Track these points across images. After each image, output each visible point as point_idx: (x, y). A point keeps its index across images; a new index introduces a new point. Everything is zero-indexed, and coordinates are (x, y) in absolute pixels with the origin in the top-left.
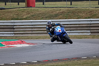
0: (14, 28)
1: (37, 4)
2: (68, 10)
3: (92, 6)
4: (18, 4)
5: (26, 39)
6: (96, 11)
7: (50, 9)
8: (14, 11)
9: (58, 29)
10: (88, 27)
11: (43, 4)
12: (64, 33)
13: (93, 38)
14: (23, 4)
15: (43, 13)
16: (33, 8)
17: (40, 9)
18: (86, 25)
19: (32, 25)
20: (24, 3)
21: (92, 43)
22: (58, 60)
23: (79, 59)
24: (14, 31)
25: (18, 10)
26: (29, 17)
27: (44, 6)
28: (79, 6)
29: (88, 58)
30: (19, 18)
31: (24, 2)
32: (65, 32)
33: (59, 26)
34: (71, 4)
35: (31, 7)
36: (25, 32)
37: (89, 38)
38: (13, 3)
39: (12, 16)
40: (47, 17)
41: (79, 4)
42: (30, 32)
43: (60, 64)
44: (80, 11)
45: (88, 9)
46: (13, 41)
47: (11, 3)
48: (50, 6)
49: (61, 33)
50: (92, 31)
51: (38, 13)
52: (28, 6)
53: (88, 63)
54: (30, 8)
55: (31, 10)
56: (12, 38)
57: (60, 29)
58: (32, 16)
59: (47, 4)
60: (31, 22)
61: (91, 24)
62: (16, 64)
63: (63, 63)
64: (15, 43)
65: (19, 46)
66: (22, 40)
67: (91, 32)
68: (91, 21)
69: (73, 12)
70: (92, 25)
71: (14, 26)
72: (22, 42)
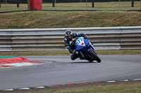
0: (11, 40)
1: (44, 6)
2: (88, 15)
3: (123, 9)
4: (18, 6)
5: (29, 55)
6: (129, 15)
7: (63, 13)
8: (11, 16)
9: (81, 42)
10: (117, 38)
11: (53, 6)
12: (88, 47)
13: (124, 53)
14: (25, 6)
15: (54, 19)
16: (38, 12)
17: (48, 13)
18: (114, 36)
19: (38, 36)
20: (27, 5)
21: (122, 60)
22: (75, 85)
23: (103, 83)
24: (12, 44)
25: (17, 15)
26: (33, 25)
27: (54, 9)
28: (104, 9)
29: (118, 82)
30: (19, 25)
31: (26, 3)
32: (90, 46)
33: (82, 38)
34: (93, 6)
35: (36, 10)
36: (27, 46)
37: (118, 53)
38: (11, 5)
39: (8, 22)
40: (58, 25)
41: (104, 6)
42: (35, 46)
43: (77, 90)
44: (106, 16)
45: (118, 13)
46: (10, 58)
47: (8, 5)
48: (63, 9)
49: (85, 48)
50: (122, 44)
51: (46, 18)
52: (32, 8)
53: (116, 90)
54: (35, 12)
55: (36, 14)
56: (8, 54)
57: (83, 42)
58: (38, 22)
59: (59, 6)
60: (36, 31)
61: (121, 34)
62: (14, 90)
63: (81, 90)
64: (13, 61)
65: (18, 65)
66: (23, 57)
67: (121, 46)
68: (121, 29)
69: (96, 17)
70: (122, 36)
71: (12, 36)
72: (24, 60)
